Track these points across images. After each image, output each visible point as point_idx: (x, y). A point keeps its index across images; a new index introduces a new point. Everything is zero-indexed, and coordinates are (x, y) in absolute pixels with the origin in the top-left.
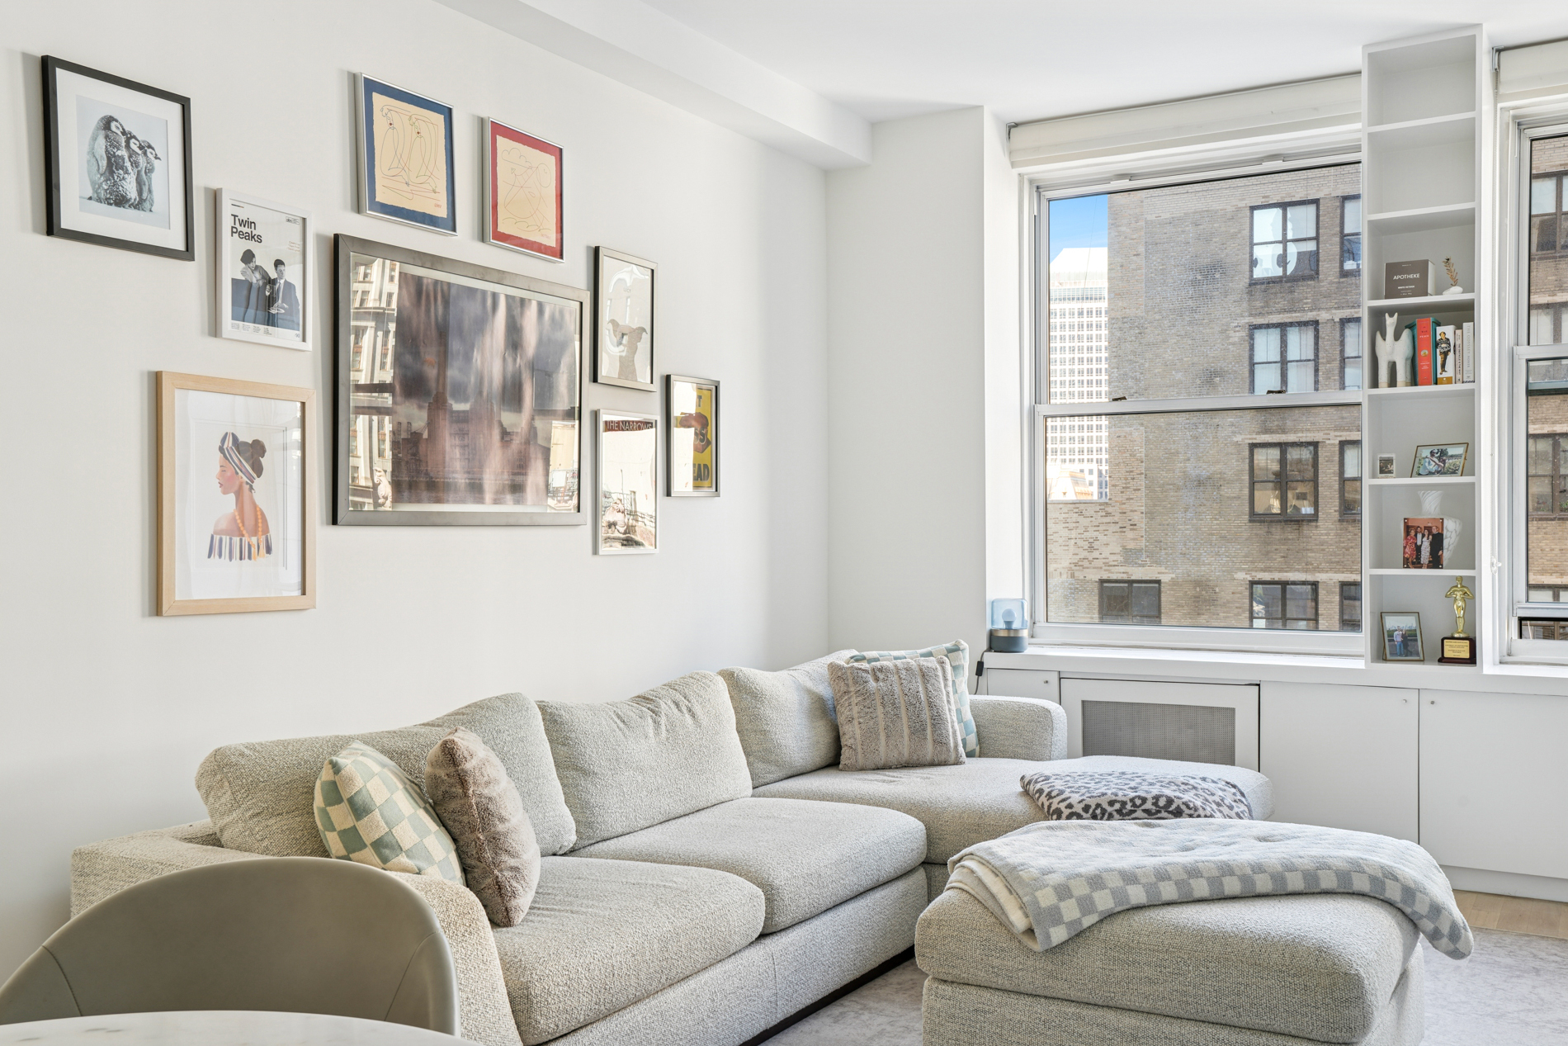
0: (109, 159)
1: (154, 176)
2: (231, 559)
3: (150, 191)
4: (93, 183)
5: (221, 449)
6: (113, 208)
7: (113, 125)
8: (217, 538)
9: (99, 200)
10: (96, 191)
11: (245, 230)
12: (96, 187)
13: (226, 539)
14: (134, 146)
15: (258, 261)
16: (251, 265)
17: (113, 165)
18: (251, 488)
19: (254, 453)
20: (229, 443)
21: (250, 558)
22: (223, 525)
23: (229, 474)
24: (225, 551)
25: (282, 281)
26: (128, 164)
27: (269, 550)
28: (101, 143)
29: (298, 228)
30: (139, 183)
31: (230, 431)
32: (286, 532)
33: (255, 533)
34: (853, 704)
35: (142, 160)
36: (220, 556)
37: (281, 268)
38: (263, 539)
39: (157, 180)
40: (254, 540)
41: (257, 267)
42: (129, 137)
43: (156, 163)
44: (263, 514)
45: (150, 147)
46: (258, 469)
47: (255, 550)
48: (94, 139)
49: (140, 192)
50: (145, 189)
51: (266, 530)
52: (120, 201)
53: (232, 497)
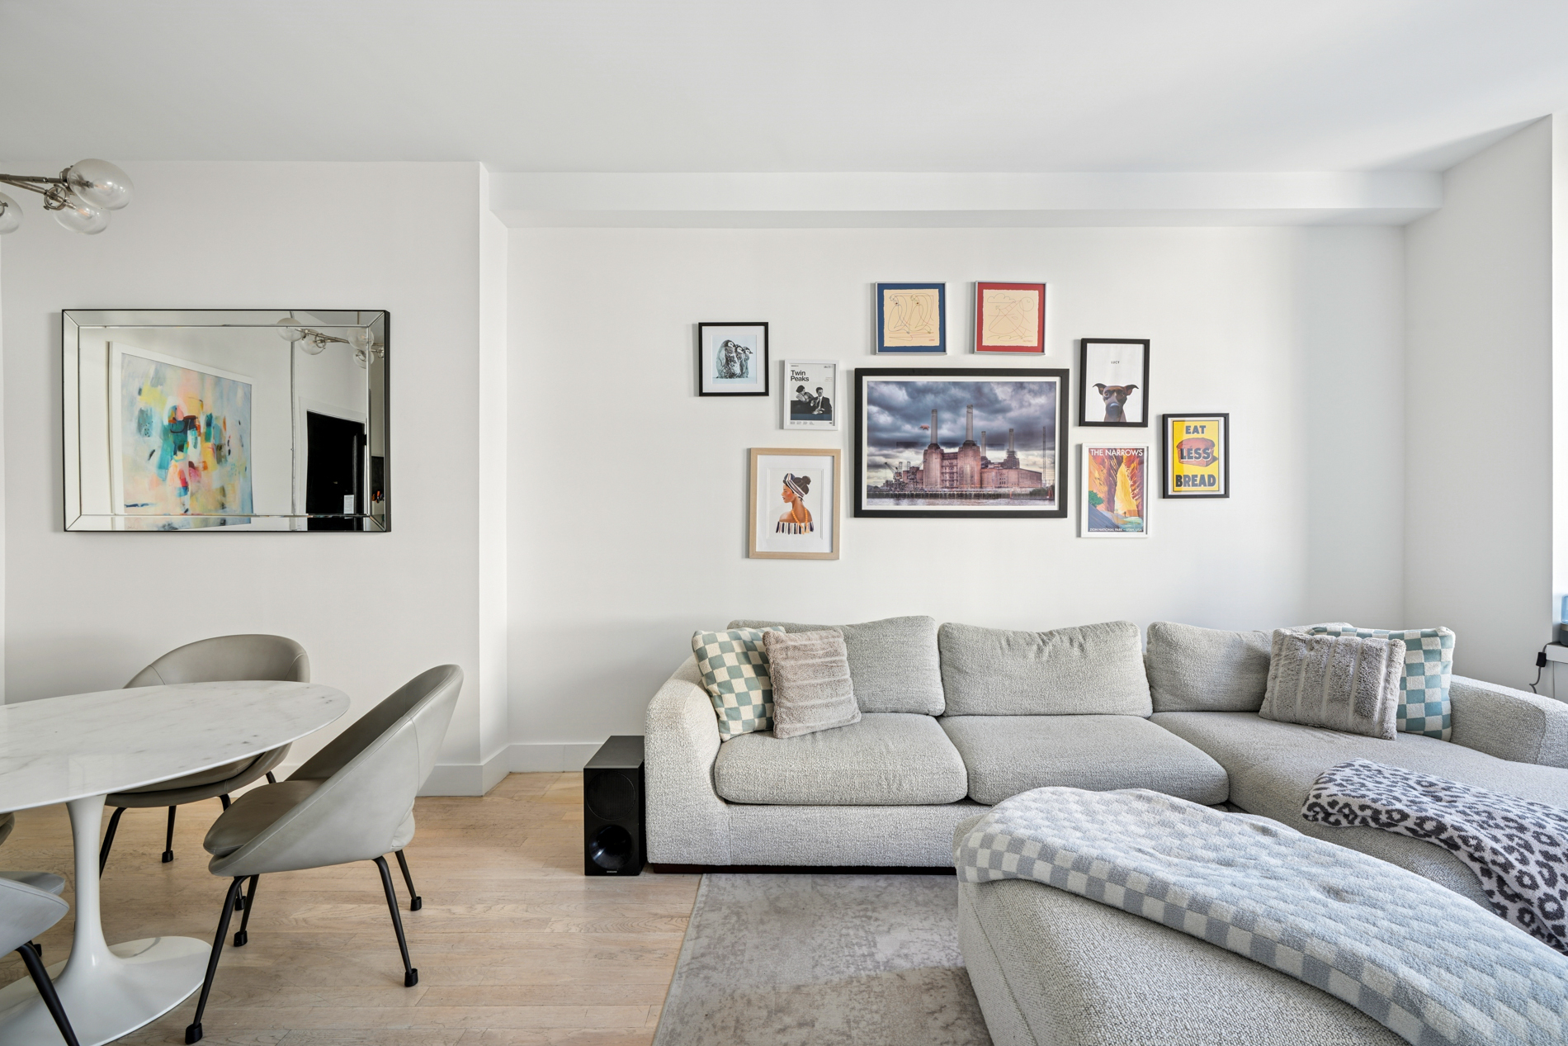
0: (727, 359)
1: (748, 361)
2: (789, 533)
3: (747, 368)
4: (719, 371)
5: (784, 482)
6: (729, 379)
7: (729, 345)
8: (781, 524)
9: (722, 377)
10: (720, 374)
11: (798, 376)
12: (720, 372)
13: (786, 524)
14: (739, 350)
15: (806, 390)
16: (803, 392)
17: (729, 360)
18: (802, 499)
19: (803, 483)
20: (789, 478)
21: (800, 533)
22: (785, 517)
23: (789, 493)
24: (786, 529)
25: (821, 398)
26: (736, 359)
27: (812, 529)
28: (723, 352)
29: (831, 370)
30: (741, 366)
31: (790, 472)
32: (821, 519)
33: (802, 521)
34: (1281, 665)
35: (743, 356)
36: (783, 531)
37: (821, 391)
38: (808, 524)
39: (750, 363)
40: (803, 525)
41: (806, 393)
42: (736, 347)
43: (750, 355)
44: (808, 512)
45: (747, 349)
46: (806, 491)
47: (803, 530)
48: (720, 352)
49: (742, 370)
50: (744, 368)
51: (810, 520)
52: (732, 375)
53: (790, 504)
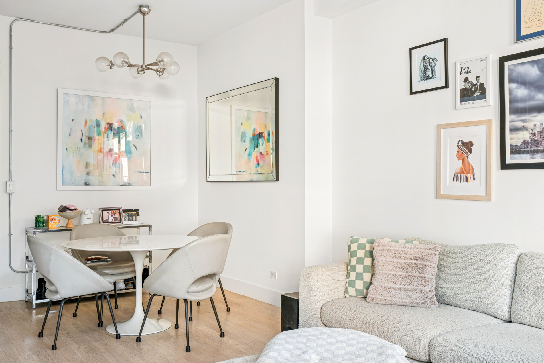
0: (424, 68)
1: (436, 67)
2: (460, 182)
3: (435, 72)
4: (420, 76)
5: (458, 146)
6: (426, 81)
7: (426, 59)
8: (456, 175)
9: (422, 81)
10: (421, 79)
11: (464, 71)
12: (421, 77)
13: (459, 175)
14: (431, 61)
15: (469, 80)
16: (467, 82)
17: (426, 68)
18: (468, 158)
19: (468, 146)
20: (460, 143)
21: (467, 181)
22: (458, 171)
23: (460, 154)
24: (459, 179)
25: (479, 84)
26: (429, 67)
27: (474, 179)
28: (423, 64)
29: (485, 62)
30: (432, 71)
31: (460, 139)
32: (479, 171)
33: (468, 173)
35: (433, 64)
36: (457, 181)
37: (478, 79)
38: (472, 175)
39: (437, 69)
40: (469, 175)
41: (469, 82)
42: (429, 59)
43: (437, 63)
44: (472, 166)
45: (435, 59)
46: (471, 151)
47: (469, 179)
48: (421, 64)
49: (432, 73)
50: (434, 72)
51: (473, 172)
52: (427, 78)
53: (461, 161)
